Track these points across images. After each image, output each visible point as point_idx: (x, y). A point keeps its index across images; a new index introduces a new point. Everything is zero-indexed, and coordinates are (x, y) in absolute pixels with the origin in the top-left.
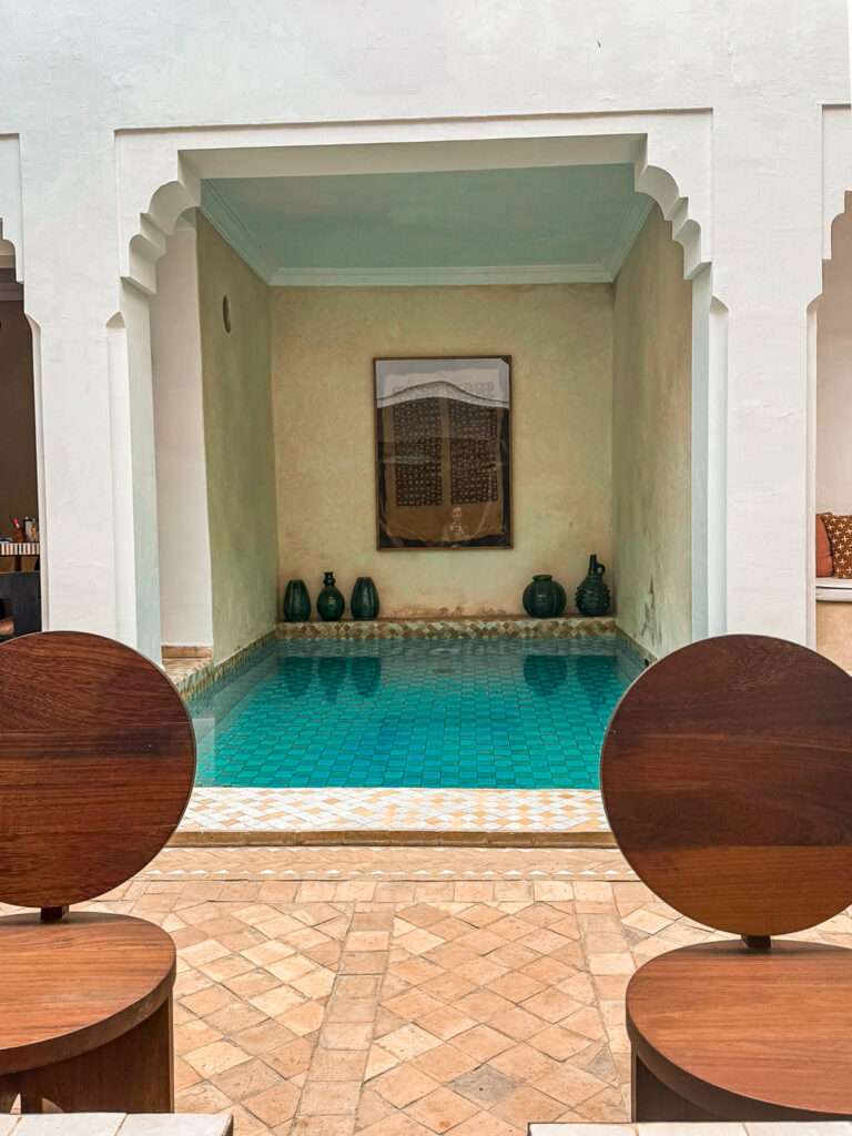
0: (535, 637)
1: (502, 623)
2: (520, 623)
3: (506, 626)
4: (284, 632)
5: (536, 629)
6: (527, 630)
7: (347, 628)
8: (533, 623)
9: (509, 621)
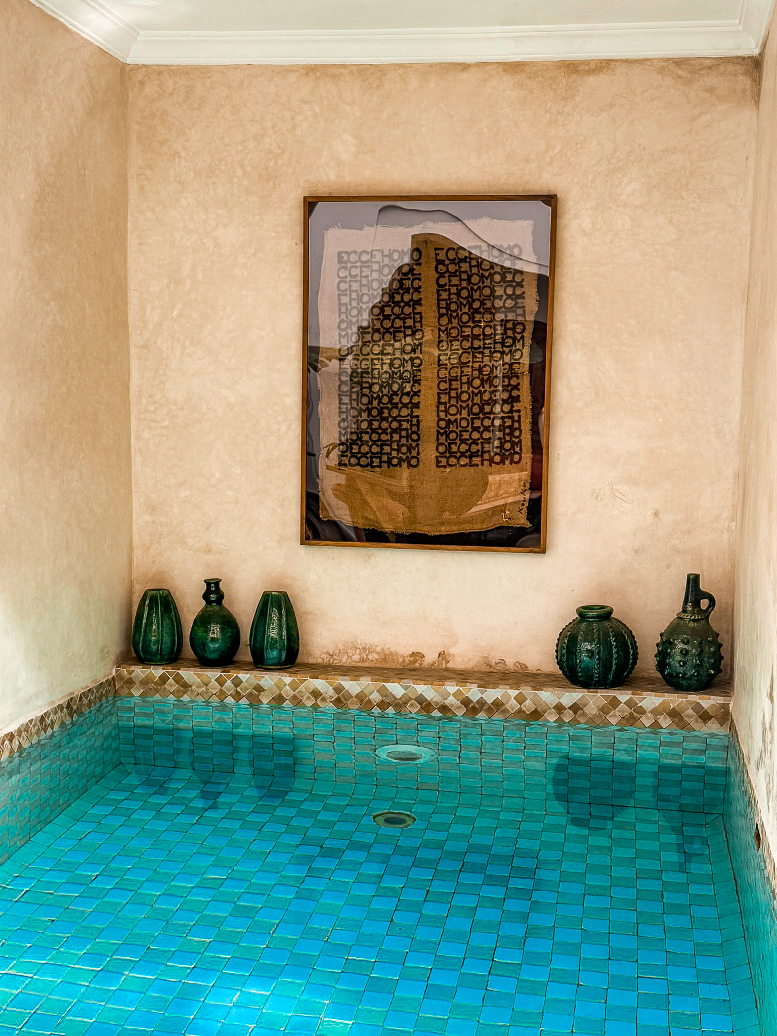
0: (574, 722)
1: (513, 693)
2: (548, 696)
3: (520, 699)
4: (130, 682)
5: (575, 708)
6: (559, 708)
7: (237, 682)
8: (571, 696)
9: (527, 691)
